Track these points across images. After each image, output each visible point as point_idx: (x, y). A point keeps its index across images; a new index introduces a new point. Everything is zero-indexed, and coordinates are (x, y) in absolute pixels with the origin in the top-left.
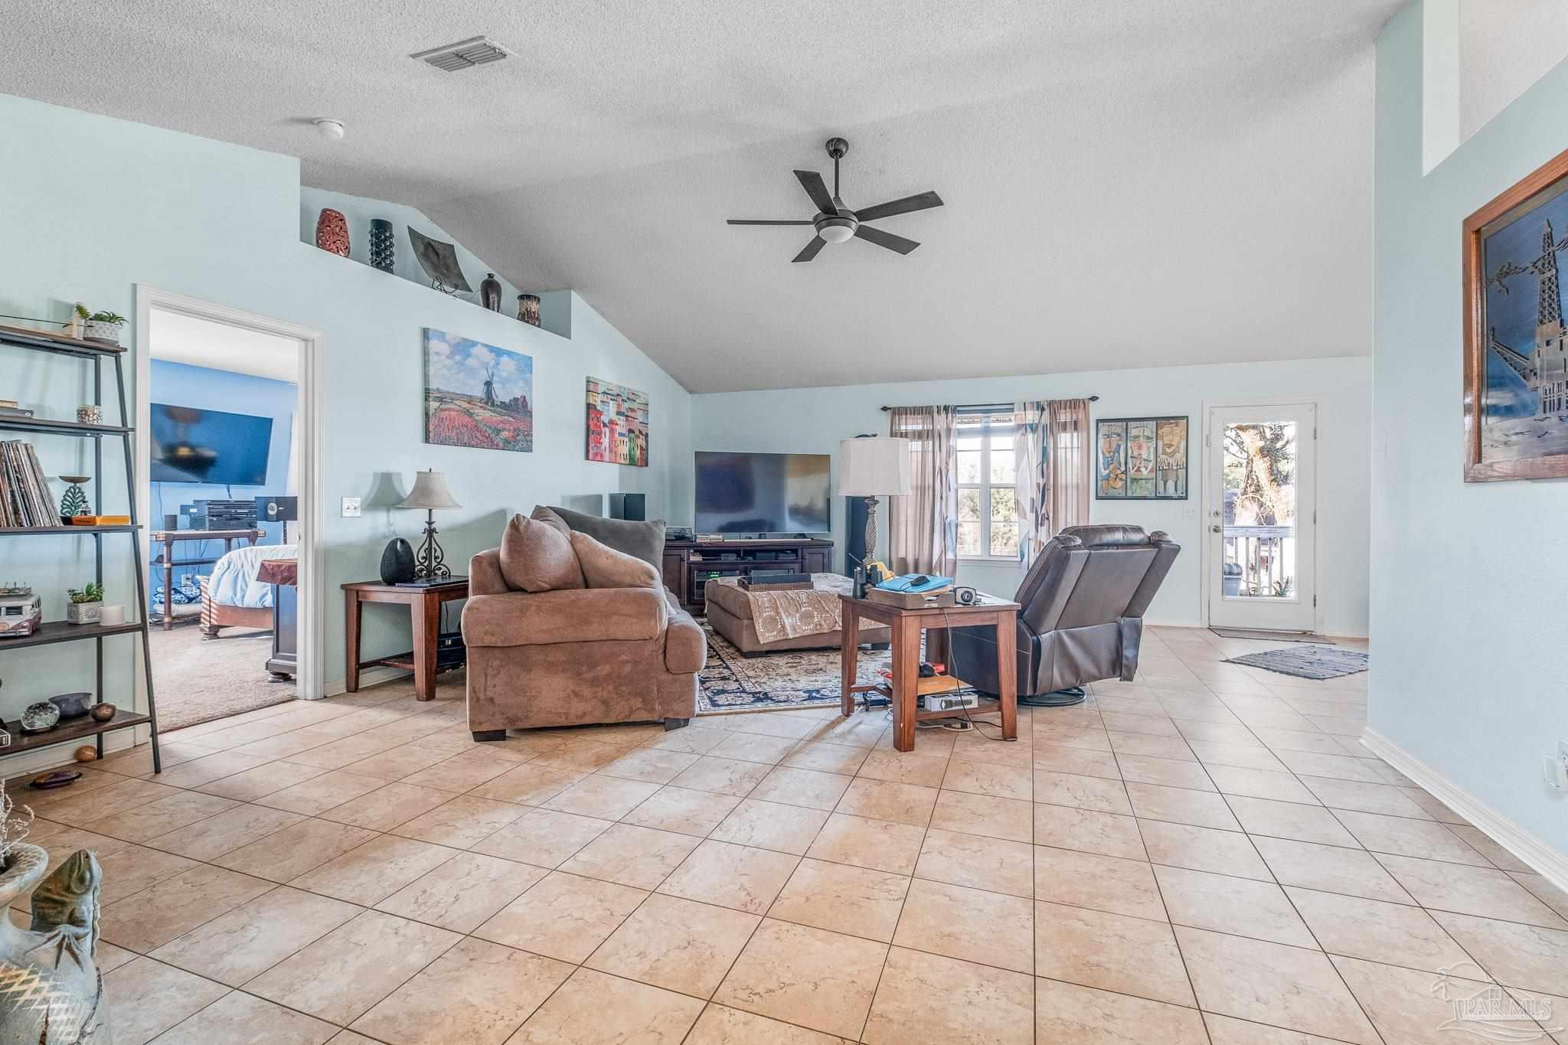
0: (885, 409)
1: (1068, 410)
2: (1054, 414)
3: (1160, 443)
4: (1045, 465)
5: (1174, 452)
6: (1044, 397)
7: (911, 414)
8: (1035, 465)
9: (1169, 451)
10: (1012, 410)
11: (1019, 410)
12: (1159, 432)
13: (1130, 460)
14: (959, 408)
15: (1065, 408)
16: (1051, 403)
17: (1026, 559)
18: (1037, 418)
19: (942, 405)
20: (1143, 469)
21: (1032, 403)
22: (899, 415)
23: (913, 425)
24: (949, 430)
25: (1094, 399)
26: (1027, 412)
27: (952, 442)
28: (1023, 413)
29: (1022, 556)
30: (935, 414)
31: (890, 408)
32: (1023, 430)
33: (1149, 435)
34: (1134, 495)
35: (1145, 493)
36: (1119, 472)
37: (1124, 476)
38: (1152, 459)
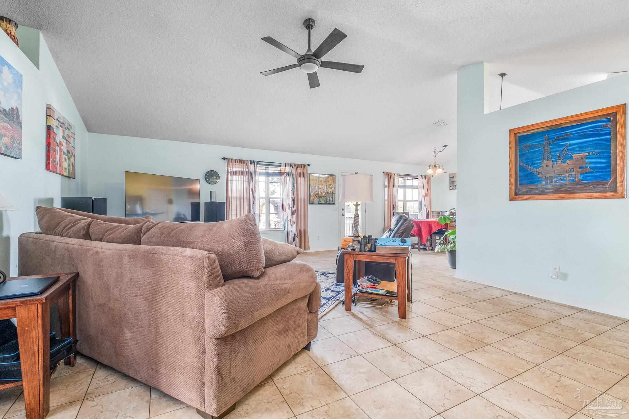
0: (224, 159)
1: (301, 168)
2: (296, 170)
3: (328, 184)
4: (294, 190)
5: (332, 187)
6: (292, 162)
7: (238, 163)
8: (290, 190)
9: (330, 187)
10: (281, 166)
11: (284, 166)
12: (328, 180)
13: (319, 189)
14: (259, 163)
15: (300, 168)
16: (295, 165)
17: (286, 229)
18: (290, 170)
19: (252, 160)
20: (323, 193)
21: (288, 164)
22: (232, 162)
23: (239, 168)
24: (255, 172)
25: (309, 165)
26: (286, 167)
27: (257, 177)
28: (285, 168)
29: (284, 228)
30: (249, 164)
31: (226, 159)
32: (285, 175)
33: (325, 180)
34: (321, 203)
35: (324, 202)
36: (316, 194)
37: (317, 195)
38: (325, 189)
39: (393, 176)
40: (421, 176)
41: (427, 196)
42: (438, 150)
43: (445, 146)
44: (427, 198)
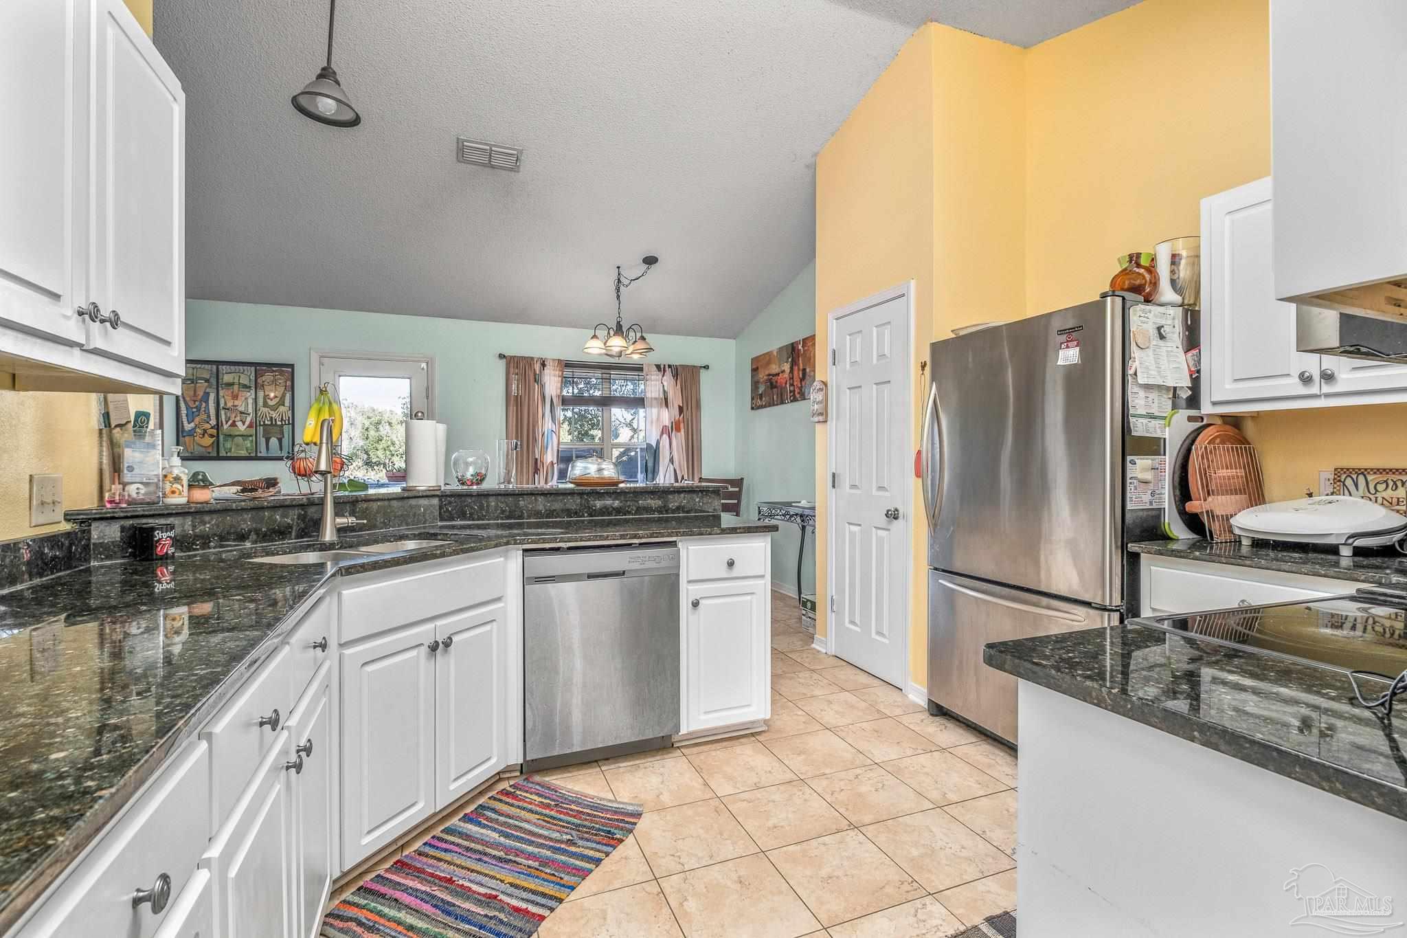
20: (239, 424)
33: (247, 382)
34: (229, 455)
35: (243, 453)
36: (207, 426)
37: (214, 431)
38: (250, 410)
39: (537, 367)
40: (658, 367)
41: (678, 430)
42: (628, 274)
43: (650, 261)
44: (679, 439)
